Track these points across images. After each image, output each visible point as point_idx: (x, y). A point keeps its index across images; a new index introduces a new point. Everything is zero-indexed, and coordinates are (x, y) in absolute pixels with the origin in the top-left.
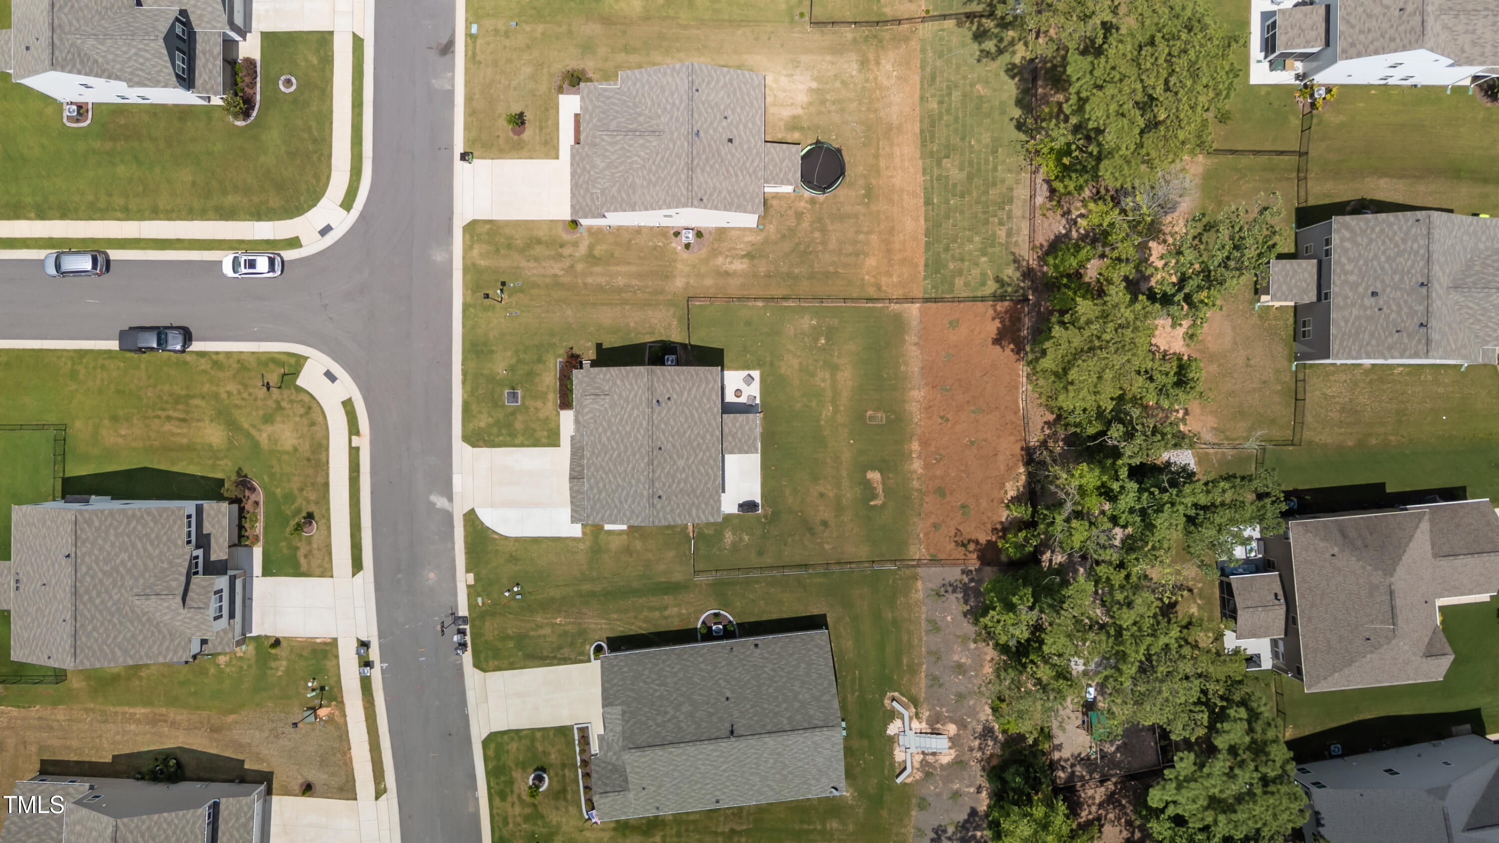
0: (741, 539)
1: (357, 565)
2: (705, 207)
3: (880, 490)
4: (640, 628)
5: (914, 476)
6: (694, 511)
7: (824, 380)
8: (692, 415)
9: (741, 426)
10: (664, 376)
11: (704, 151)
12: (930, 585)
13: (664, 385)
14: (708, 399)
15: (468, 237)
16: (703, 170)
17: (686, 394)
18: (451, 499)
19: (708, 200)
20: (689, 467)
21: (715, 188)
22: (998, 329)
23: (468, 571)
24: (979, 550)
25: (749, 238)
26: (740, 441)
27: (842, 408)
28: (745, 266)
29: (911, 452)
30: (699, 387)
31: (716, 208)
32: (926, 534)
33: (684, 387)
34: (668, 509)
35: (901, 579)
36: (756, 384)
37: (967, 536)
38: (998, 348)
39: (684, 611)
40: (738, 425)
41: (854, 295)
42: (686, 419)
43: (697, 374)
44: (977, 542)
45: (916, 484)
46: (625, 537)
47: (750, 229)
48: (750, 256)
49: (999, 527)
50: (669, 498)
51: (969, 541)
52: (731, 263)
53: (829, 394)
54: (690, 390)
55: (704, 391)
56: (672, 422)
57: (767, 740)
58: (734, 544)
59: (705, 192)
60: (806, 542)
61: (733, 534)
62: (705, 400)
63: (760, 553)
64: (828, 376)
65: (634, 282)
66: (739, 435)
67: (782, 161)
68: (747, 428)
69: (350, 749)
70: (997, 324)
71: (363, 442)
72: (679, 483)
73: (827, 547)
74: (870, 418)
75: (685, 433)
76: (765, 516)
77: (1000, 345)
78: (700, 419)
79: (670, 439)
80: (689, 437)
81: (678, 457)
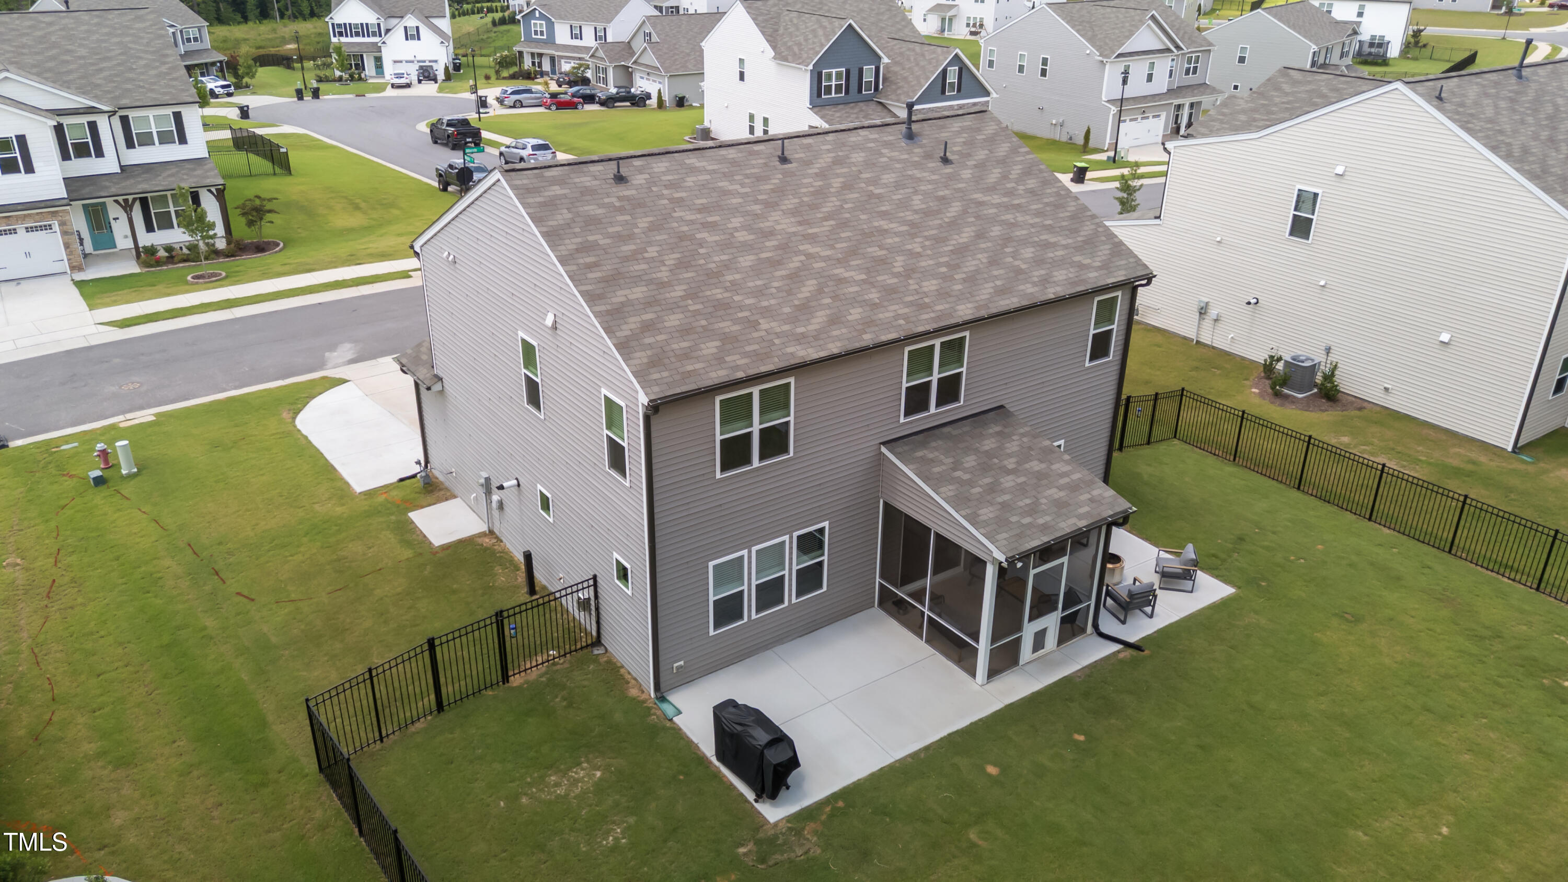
78: (962, 251)
79: (837, 183)
80: (884, 232)
81: (795, 212)
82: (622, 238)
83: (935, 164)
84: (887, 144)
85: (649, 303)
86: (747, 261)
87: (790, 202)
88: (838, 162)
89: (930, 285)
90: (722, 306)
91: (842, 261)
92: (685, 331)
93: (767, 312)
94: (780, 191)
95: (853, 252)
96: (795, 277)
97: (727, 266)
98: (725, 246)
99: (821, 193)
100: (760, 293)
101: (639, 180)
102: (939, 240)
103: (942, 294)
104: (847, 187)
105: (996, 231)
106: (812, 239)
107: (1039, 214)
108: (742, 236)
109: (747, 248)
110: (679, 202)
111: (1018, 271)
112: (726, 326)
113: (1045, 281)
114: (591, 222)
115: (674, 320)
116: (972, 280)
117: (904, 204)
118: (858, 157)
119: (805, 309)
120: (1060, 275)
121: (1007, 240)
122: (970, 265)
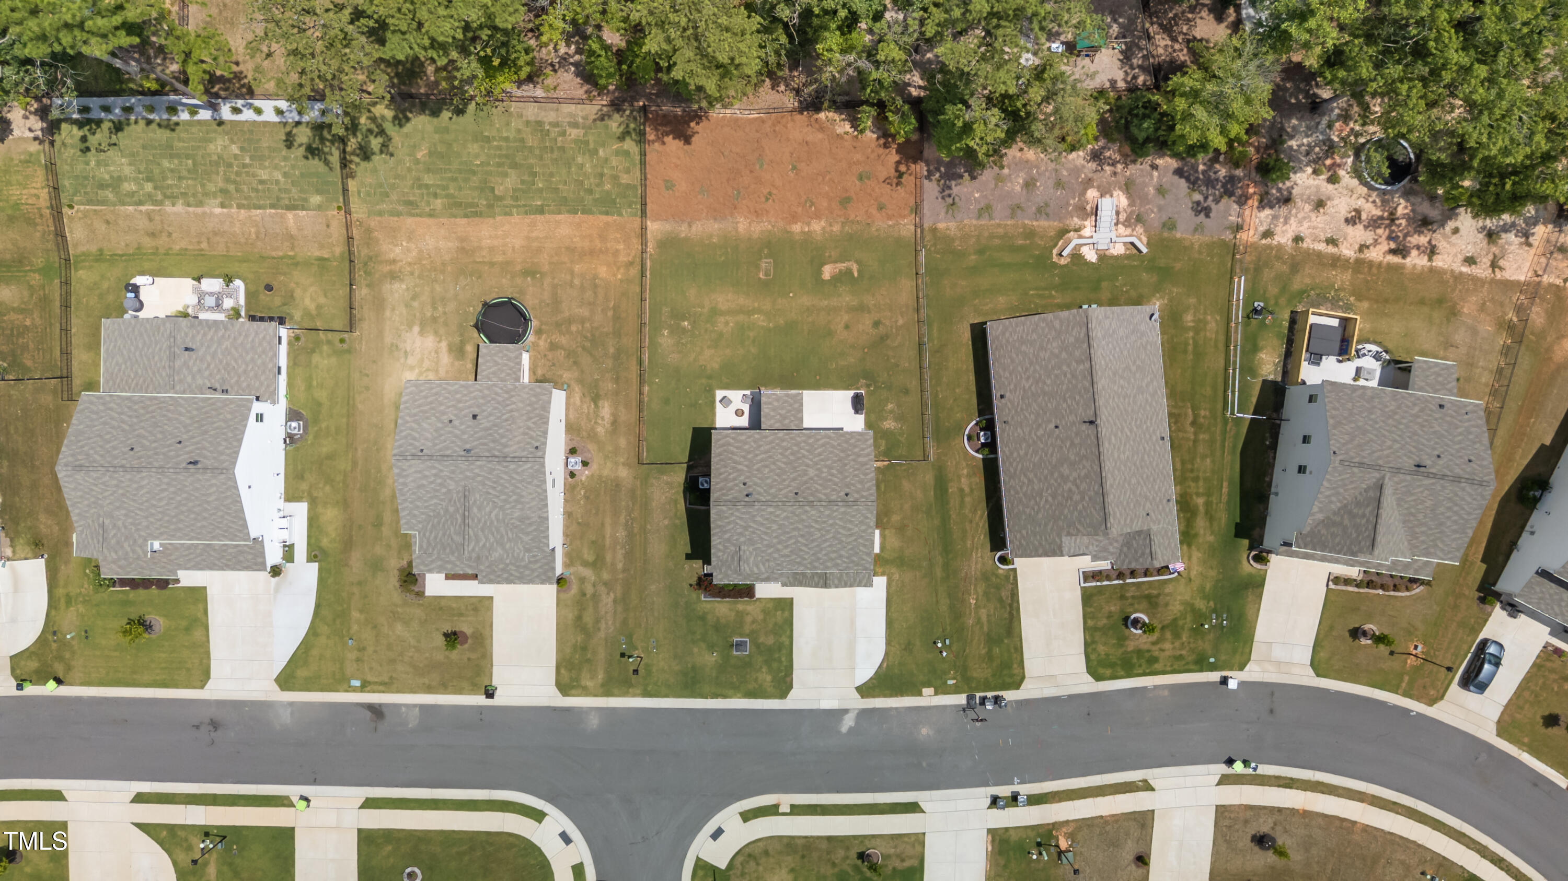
0: (891, 412)
1: (913, 808)
2: (545, 444)
3: (842, 266)
4: (981, 517)
5: (828, 229)
6: (861, 459)
7: (727, 323)
8: (762, 460)
9: (774, 410)
10: (721, 489)
11: (485, 444)
12: (943, 214)
13: (731, 489)
14: (745, 443)
15: (573, 692)
16: (505, 446)
17: (740, 467)
18: (846, 711)
19: (537, 441)
20: (816, 464)
21: (525, 434)
22: (674, 138)
23: (920, 694)
24: (907, 161)
25: (577, 398)
26: (789, 411)
27: (756, 305)
28: (606, 404)
29: (803, 232)
30: (733, 453)
31: (545, 433)
32: (889, 218)
33: (734, 468)
34: (859, 486)
35: (935, 245)
36: (732, 394)
37: (892, 173)
38: (694, 139)
39: (965, 471)
40: (772, 413)
41: (638, 290)
42: (766, 466)
43: (720, 454)
44: (898, 163)
45: (836, 228)
46: (887, 532)
47: (568, 398)
48: (596, 399)
49: (882, 141)
50: (847, 486)
51: (897, 170)
52: (603, 418)
53: (741, 318)
54: (735, 462)
55: (737, 448)
56: (769, 481)
57: (1100, 386)
58: (896, 419)
59: (528, 443)
60: (896, 344)
61: (886, 419)
62: (747, 447)
63: (906, 392)
64: (722, 319)
65: (622, 519)
66: (783, 412)
67: (497, 363)
68: (776, 404)
69: (1101, 817)
70: (669, 139)
71: (786, 800)
72: (833, 475)
73: (901, 322)
74: (766, 274)
75: (780, 468)
76: (868, 386)
77: (691, 137)
78: (766, 452)
79: (786, 483)
80: (785, 463)
81: (806, 474)
82: (856, 476)
83: (749, 483)
84: (759, 494)
85: (859, 456)
86: (829, 462)
87: (805, 478)
88: (781, 490)
89: (785, 444)
90: (843, 451)
91: (804, 456)
92: (855, 446)
93: (833, 447)
94: (806, 482)
95: (799, 458)
96: (820, 454)
97: (835, 462)
98: (832, 468)
99: (794, 479)
100: (832, 452)
101: (842, 494)
102: (770, 457)
103: (783, 440)
104: (784, 480)
105: (750, 456)
106: (808, 466)
107: (730, 459)
108: (825, 470)
109: (826, 466)
110: (836, 484)
111: (755, 442)
112: (845, 445)
113: (749, 437)
114: (861, 482)
115: (856, 450)
116: (772, 442)
117: (771, 471)
118: (773, 491)
119: (823, 445)
120: (743, 438)
121: (749, 452)
122: (767, 447)
